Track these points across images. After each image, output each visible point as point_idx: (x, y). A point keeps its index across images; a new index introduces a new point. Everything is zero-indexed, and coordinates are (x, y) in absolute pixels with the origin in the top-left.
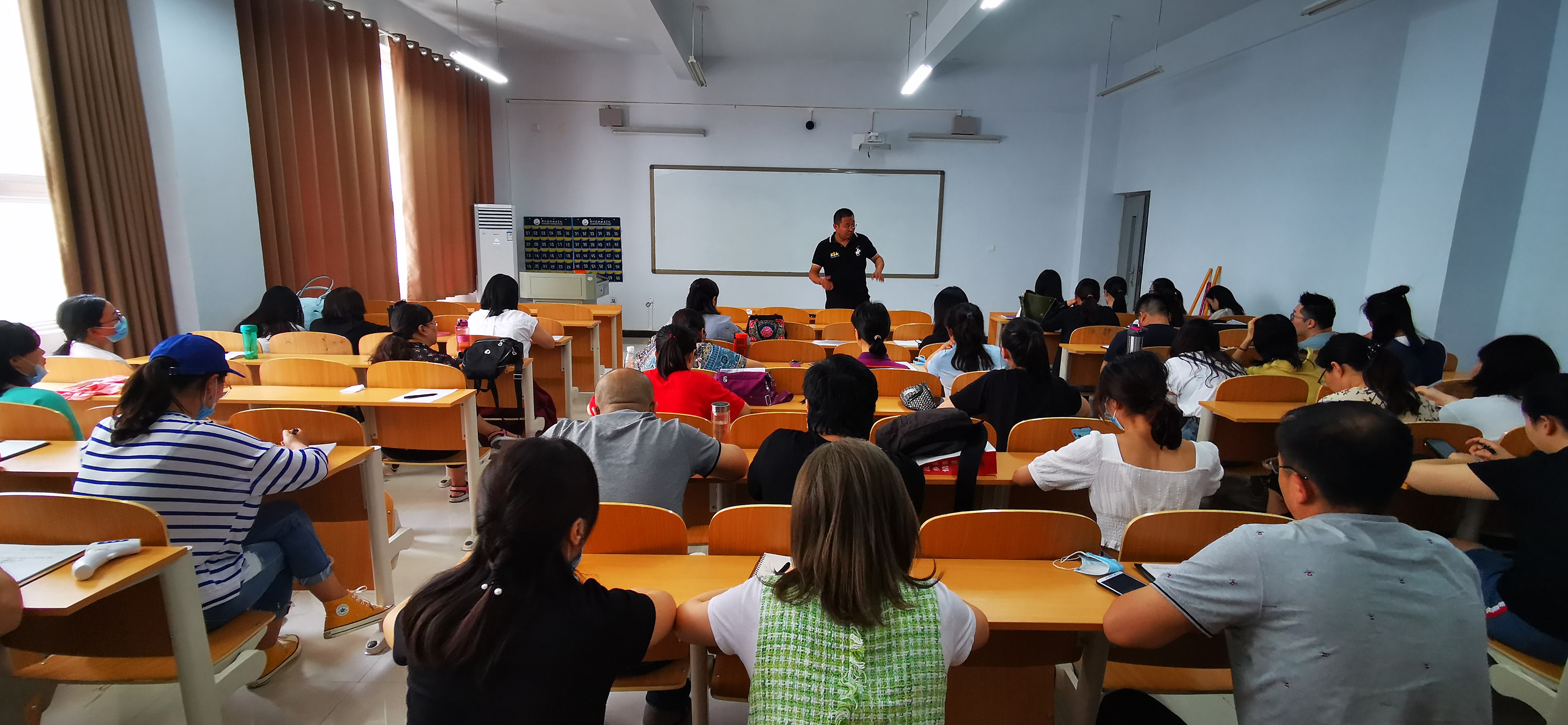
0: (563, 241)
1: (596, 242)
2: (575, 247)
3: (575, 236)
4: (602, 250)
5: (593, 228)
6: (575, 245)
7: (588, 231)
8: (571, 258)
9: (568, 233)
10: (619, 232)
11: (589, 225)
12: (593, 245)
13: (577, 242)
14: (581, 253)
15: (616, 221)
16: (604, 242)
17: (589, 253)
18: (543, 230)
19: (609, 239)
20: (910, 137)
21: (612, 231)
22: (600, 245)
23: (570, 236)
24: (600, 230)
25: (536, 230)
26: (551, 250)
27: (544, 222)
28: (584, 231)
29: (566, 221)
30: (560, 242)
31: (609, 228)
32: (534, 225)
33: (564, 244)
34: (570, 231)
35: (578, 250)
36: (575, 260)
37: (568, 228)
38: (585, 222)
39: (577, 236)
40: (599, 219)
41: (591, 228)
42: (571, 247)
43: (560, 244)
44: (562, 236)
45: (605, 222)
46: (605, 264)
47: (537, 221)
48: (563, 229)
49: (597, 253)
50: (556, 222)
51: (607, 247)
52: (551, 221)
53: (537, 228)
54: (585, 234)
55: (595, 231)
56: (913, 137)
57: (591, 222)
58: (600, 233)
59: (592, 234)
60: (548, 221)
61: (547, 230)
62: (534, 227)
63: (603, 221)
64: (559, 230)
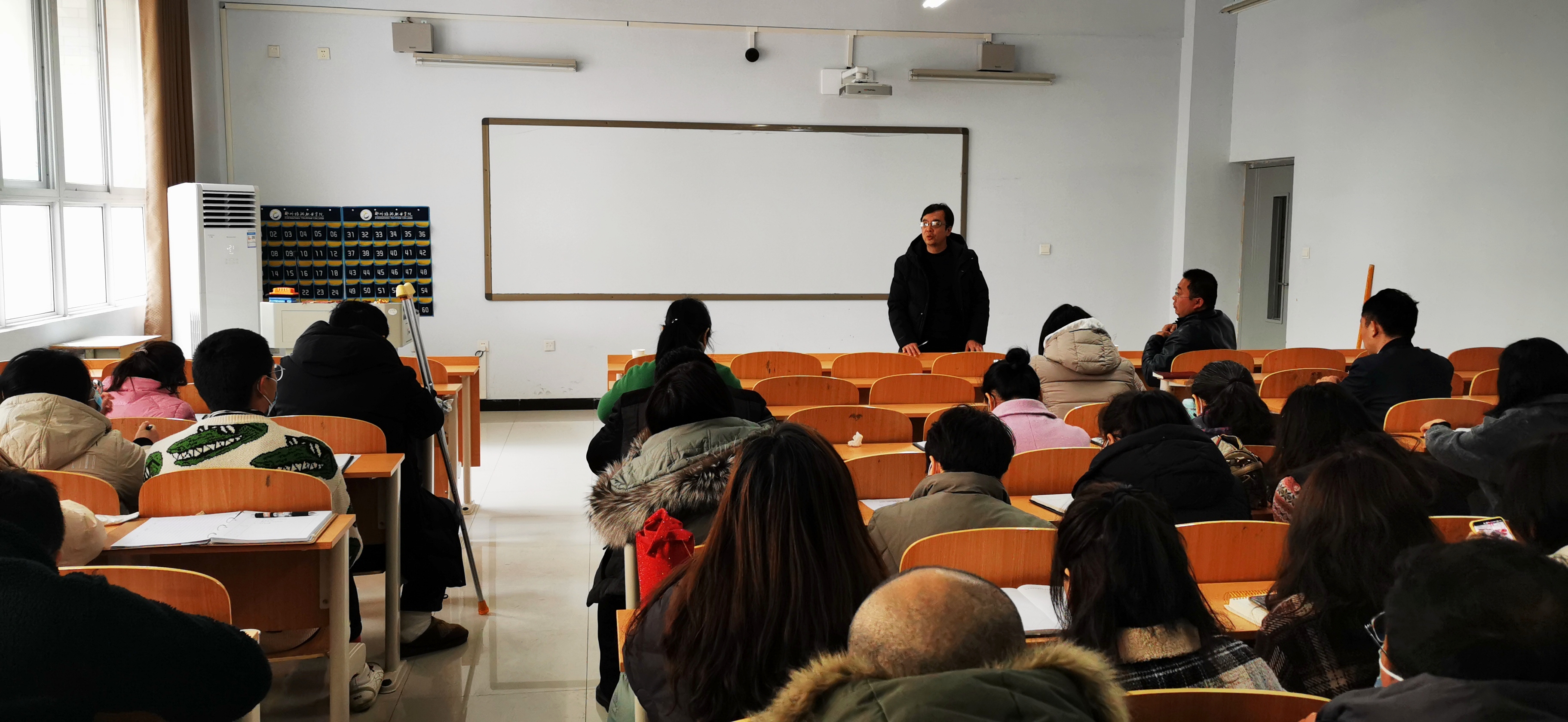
0: (325, 248)
1: (386, 249)
2: (347, 258)
3: (347, 239)
4: (398, 262)
5: (382, 224)
6: (347, 254)
7: (372, 231)
8: (340, 277)
9: (334, 234)
10: (427, 230)
11: (373, 219)
12: (380, 253)
13: (351, 248)
14: (359, 268)
15: (422, 213)
16: (400, 249)
17: (373, 268)
18: (287, 229)
19: (410, 243)
20: (912, 75)
21: (415, 231)
22: (394, 253)
23: (338, 239)
24: (393, 229)
25: (273, 229)
26: (303, 263)
27: (289, 215)
28: (365, 230)
29: (332, 213)
30: (319, 249)
31: (410, 224)
32: (271, 220)
33: (327, 253)
34: (339, 231)
35: (355, 263)
36: (347, 281)
37: (336, 225)
38: (366, 214)
39: (352, 239)
40: (392, 209)
41: (377, 224)
42: (339, 257)
43: (319, 253)
44: (323, 239)
45: (401, 214)
47: (275, 214)
48: (325, 226)
49: (387, 268)
50: (312, 214)
51: (406, 257)
52: (302, 214)
53: (277, 224)
54: (365, 235)
55: (385, 230)
56: (918, 75)
57: (376, 214)
58: (394, 234)
59: (379, 234)
60: (297, 214)
61: (295, 230)
62: (270, 224)
63: (399, 212)
64: (318, 229)
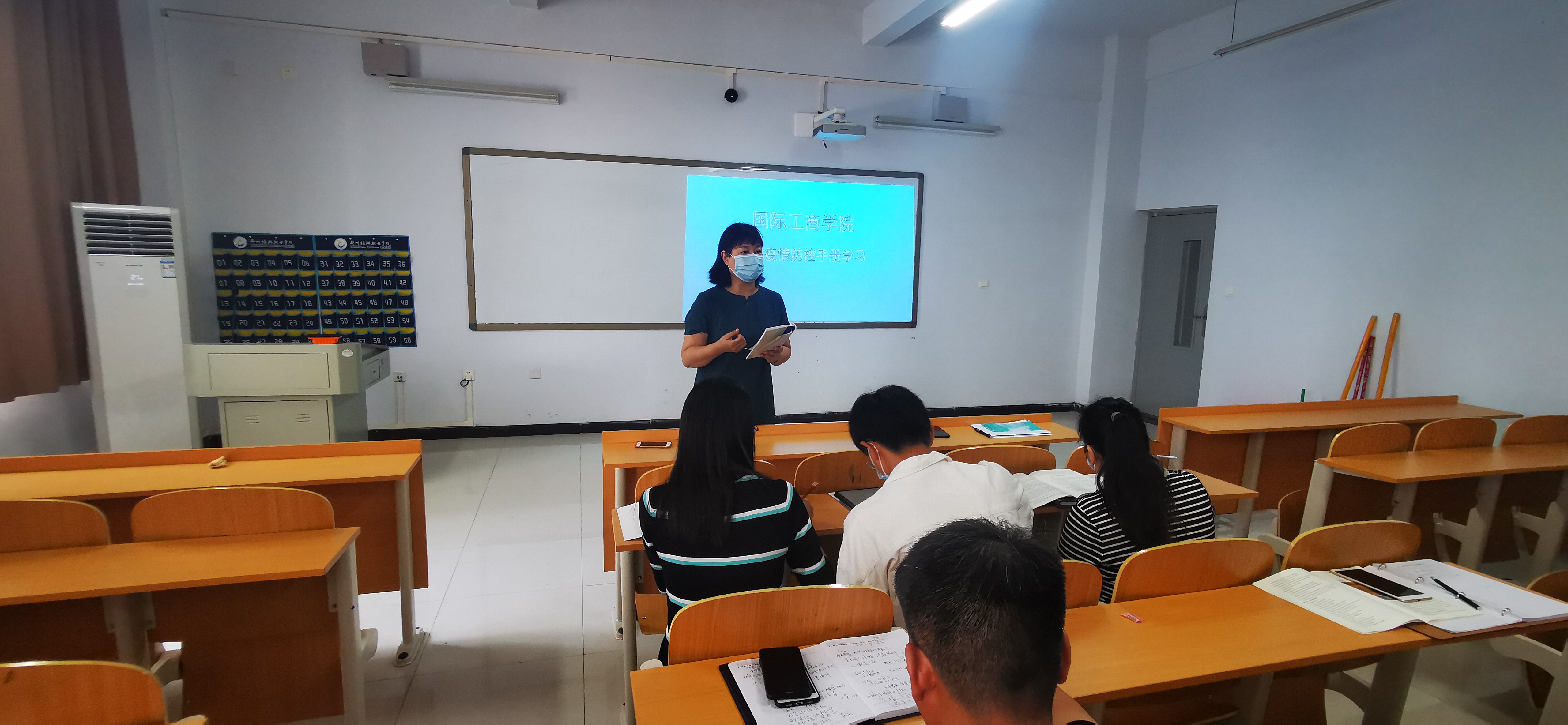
0: (296, 278)
1: (363, 279)
2: (322, 288)
3: (321, 269)
4: (376, 292)
5: (357, 254)
6: (321, 283)
7: (347, 260)
8: (315, 307)
9: (306, 263)
10: (408, 261)
11: (348, 248)
12: (357, 283)
13: (325, 278)
14: (334, 298)
15: (402, 243)
16: (378, 279)
17: (349, 298)
18: (254, 258)
19: (390, 273)
21: (394, 260)
22: (372, 283)
23: (311, 268)
24: (370, 258)
25: (238, 257)
26: (273, 293)
27: (255, 243)
28: (339, 259)
29: (303, 242)
30: (289, 278)
31: (389, 254)
32: (235, 247)
33: (298, 282)
34: (311, 260)
35: (330, 293)
36: (323, 311)
37: (308, 253)
38: (340, 243)
39: (325, 268)
40: (368, 238)
41: (352, 254)
42: (313, 287)
43: (290, 283)
44: (293, 268)
45: (379, 244)
46: (381, 317)
47: (240, 242)
48: (296, 255)
49: (365, 299)
50: (281, 243)
51: (385, 287)
52: (270, 242)
53: (242, 252)
54: (340, 264)
55: (362, 260)
56: (884, 122)
57: (351, 243)
58: (371, 264)
59: (355, 264)
60: (264, 242)
61: (262, 259)
62: (234, 252)
63: (376, 241)
64: (287, 257)
